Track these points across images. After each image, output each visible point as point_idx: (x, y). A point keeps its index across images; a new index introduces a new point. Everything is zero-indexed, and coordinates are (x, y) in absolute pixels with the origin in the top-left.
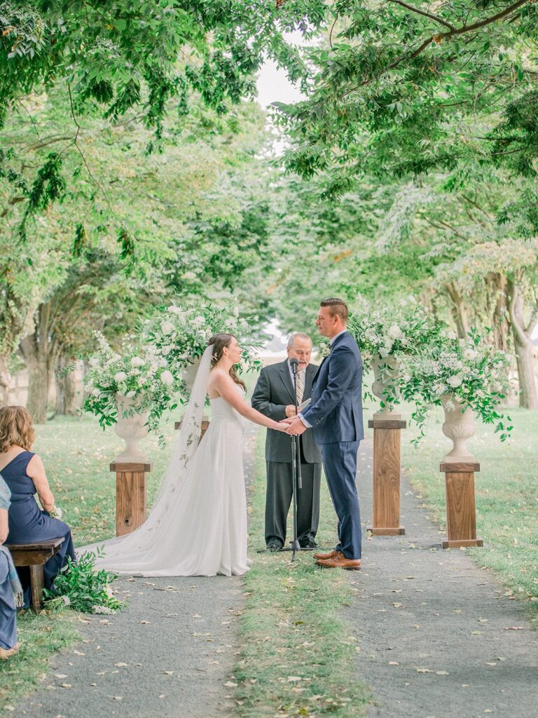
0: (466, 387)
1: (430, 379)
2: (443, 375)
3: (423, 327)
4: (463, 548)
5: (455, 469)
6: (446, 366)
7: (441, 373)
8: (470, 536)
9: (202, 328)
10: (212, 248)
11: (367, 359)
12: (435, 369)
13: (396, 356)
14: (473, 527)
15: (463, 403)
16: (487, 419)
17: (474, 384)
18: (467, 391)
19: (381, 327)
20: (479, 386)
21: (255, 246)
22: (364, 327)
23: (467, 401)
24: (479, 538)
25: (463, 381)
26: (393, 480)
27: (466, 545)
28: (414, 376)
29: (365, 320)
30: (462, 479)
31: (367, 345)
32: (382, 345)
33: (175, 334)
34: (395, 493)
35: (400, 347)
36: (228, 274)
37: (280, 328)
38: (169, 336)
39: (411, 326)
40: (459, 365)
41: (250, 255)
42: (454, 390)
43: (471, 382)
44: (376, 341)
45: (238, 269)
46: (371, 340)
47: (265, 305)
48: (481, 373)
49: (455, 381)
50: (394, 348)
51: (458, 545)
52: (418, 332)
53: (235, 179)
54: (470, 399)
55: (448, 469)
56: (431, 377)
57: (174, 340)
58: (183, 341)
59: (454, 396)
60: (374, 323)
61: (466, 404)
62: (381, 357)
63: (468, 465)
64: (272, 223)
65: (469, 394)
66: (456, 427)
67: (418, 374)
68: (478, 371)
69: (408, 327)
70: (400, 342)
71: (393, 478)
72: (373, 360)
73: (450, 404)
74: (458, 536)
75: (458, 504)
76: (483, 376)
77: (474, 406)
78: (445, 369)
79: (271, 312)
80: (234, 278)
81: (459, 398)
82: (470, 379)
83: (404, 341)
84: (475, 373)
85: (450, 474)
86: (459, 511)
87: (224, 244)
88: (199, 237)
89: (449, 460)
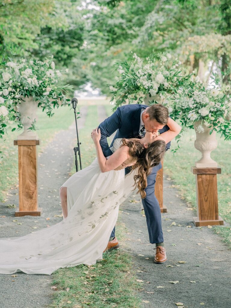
0: (212, 116)
1: (186, 110)
2: (196, 107)
3: (179, 75)
4: (210, 227)
5: (204, 172)
6: (198, 101)
7: (195, 105)
8: (214, 217)
9: (30, 77)
10: (57, 47)
11: (141, 98)
12: (189, 103)
13: (161, 95)
14: (217, 211)
15: (210, 127)
16: (227, 138)
17: (218, 113)
18: (213, 118)
19: (150, 75)
20: (222, 115)
21: (77, 47)
22: (139, 76)
23: (212, 125)
24: (220, 219)
25: (210, 112)
26: (159, 177)
27: (212, 224)
28: (175, 108)
29: (140, 71)
30: (208, 179)
31: (142, 87)
32: (152, 87)
33: (11, 81)
34: (160, 185)
35: (164, 89)
36: (65, 60)
37: (91, 87)
38: (8, 82)
39: (170, 74)
40: (207, 100)
41: (75, 50)
42: (203, 118)
43: (216, 112)
44: (148, 85)
45: (70, 57)
46: (144, 84)
47: (85, 77)
48: (222, 105)
49: (204, 112)
50: (160, 89)
51: (206, 224)
52: (175, 78)
53: (67, 13)
54: (215, 125)
55: (200, 172)
56: (187, 108)
57: (11, 85)
58: (17, 86)
59: (203, 122)
60: (146, 73)
61: (212, 128)
62: (150, 96)
63: (213, 169)
64: (85, 35)
65: (214, 121)
66: (205, 143)
67: (178, 108)
68: (220, 104)
69: (169, 75)
70: (163, 85)
71: (159, 175)
72: (146, 98)
73: (201, 128)
74: (206, 218)
75: (206, 196)
76: (224, 108)
77: (218, 129)
78: (197, 103)
79: (88, 80)
80: (68, 61)
81: (207, 124)
82: (215, 110)
83: (167, 85)
84: (218, 106)
85: (200, 176)
86: (207, 201)
87: (63, 46)
88: (51, 42)
89: (199, 166)
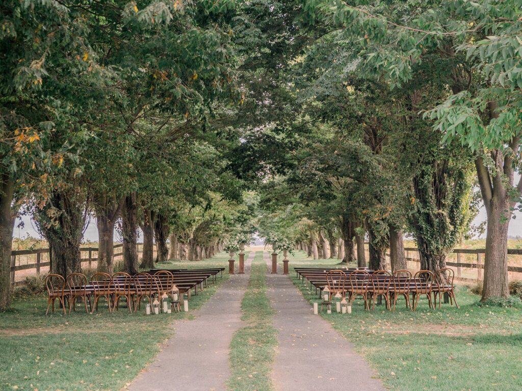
16: (290, 253)
37: (258, 235)
